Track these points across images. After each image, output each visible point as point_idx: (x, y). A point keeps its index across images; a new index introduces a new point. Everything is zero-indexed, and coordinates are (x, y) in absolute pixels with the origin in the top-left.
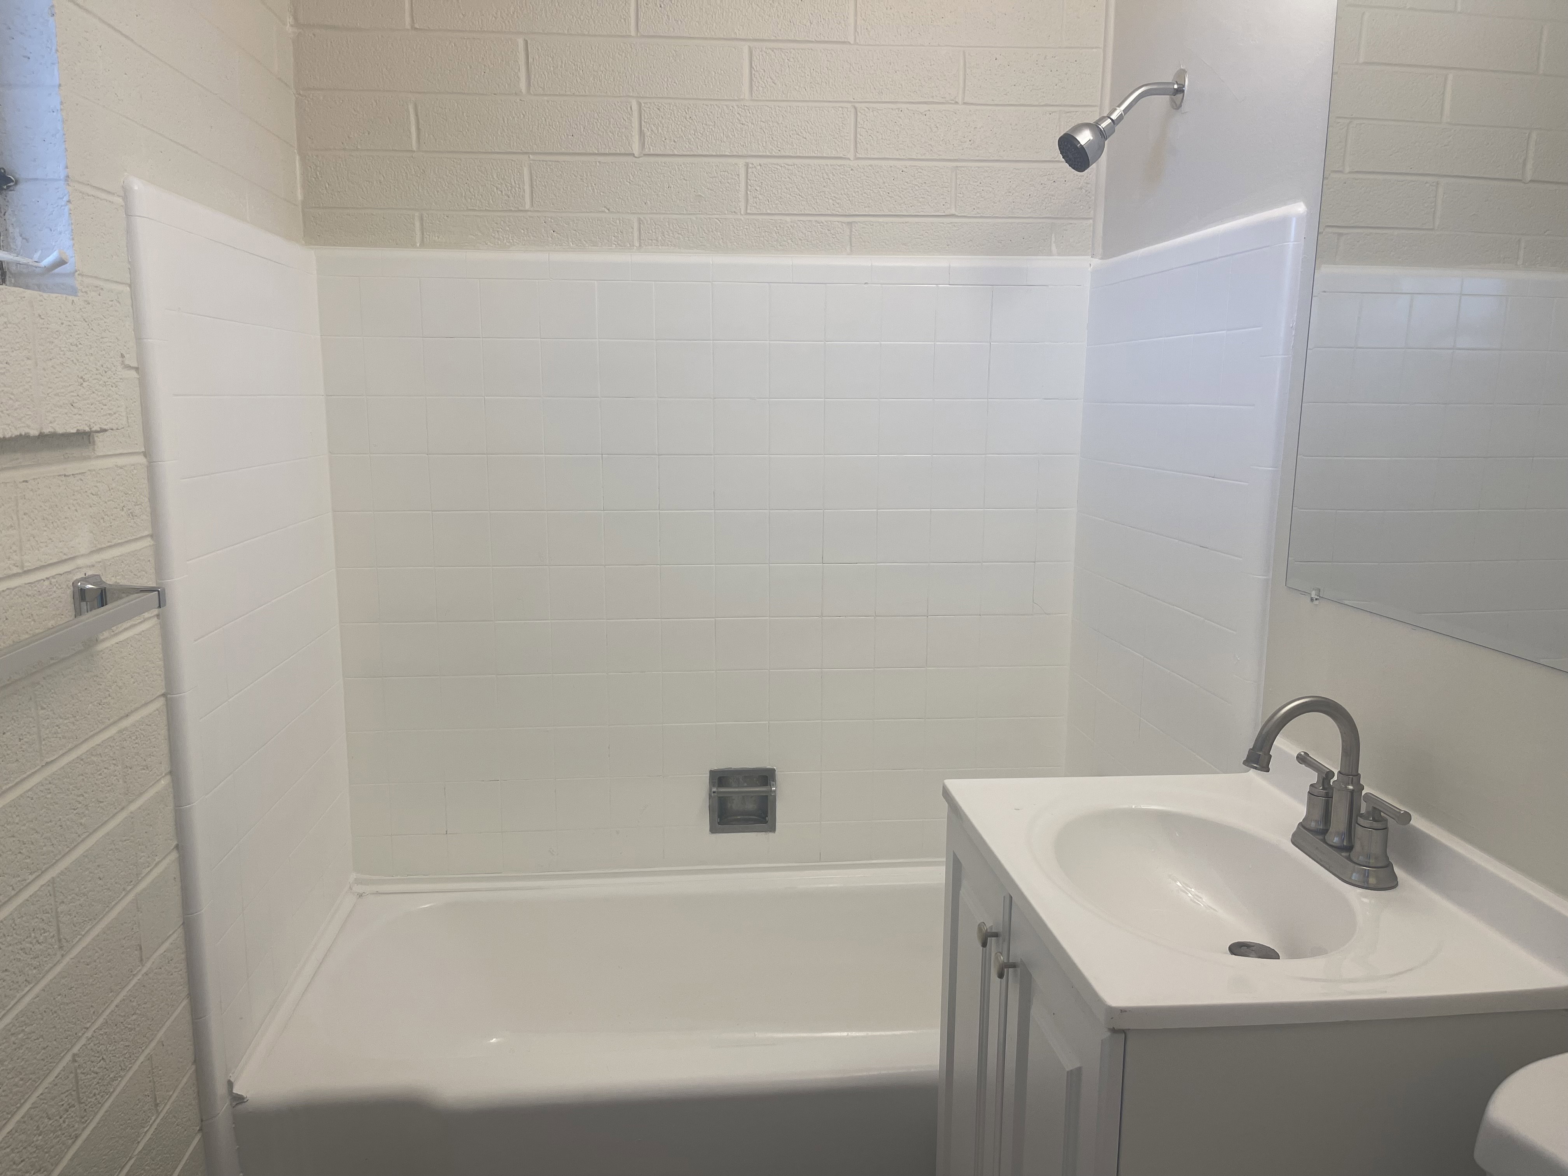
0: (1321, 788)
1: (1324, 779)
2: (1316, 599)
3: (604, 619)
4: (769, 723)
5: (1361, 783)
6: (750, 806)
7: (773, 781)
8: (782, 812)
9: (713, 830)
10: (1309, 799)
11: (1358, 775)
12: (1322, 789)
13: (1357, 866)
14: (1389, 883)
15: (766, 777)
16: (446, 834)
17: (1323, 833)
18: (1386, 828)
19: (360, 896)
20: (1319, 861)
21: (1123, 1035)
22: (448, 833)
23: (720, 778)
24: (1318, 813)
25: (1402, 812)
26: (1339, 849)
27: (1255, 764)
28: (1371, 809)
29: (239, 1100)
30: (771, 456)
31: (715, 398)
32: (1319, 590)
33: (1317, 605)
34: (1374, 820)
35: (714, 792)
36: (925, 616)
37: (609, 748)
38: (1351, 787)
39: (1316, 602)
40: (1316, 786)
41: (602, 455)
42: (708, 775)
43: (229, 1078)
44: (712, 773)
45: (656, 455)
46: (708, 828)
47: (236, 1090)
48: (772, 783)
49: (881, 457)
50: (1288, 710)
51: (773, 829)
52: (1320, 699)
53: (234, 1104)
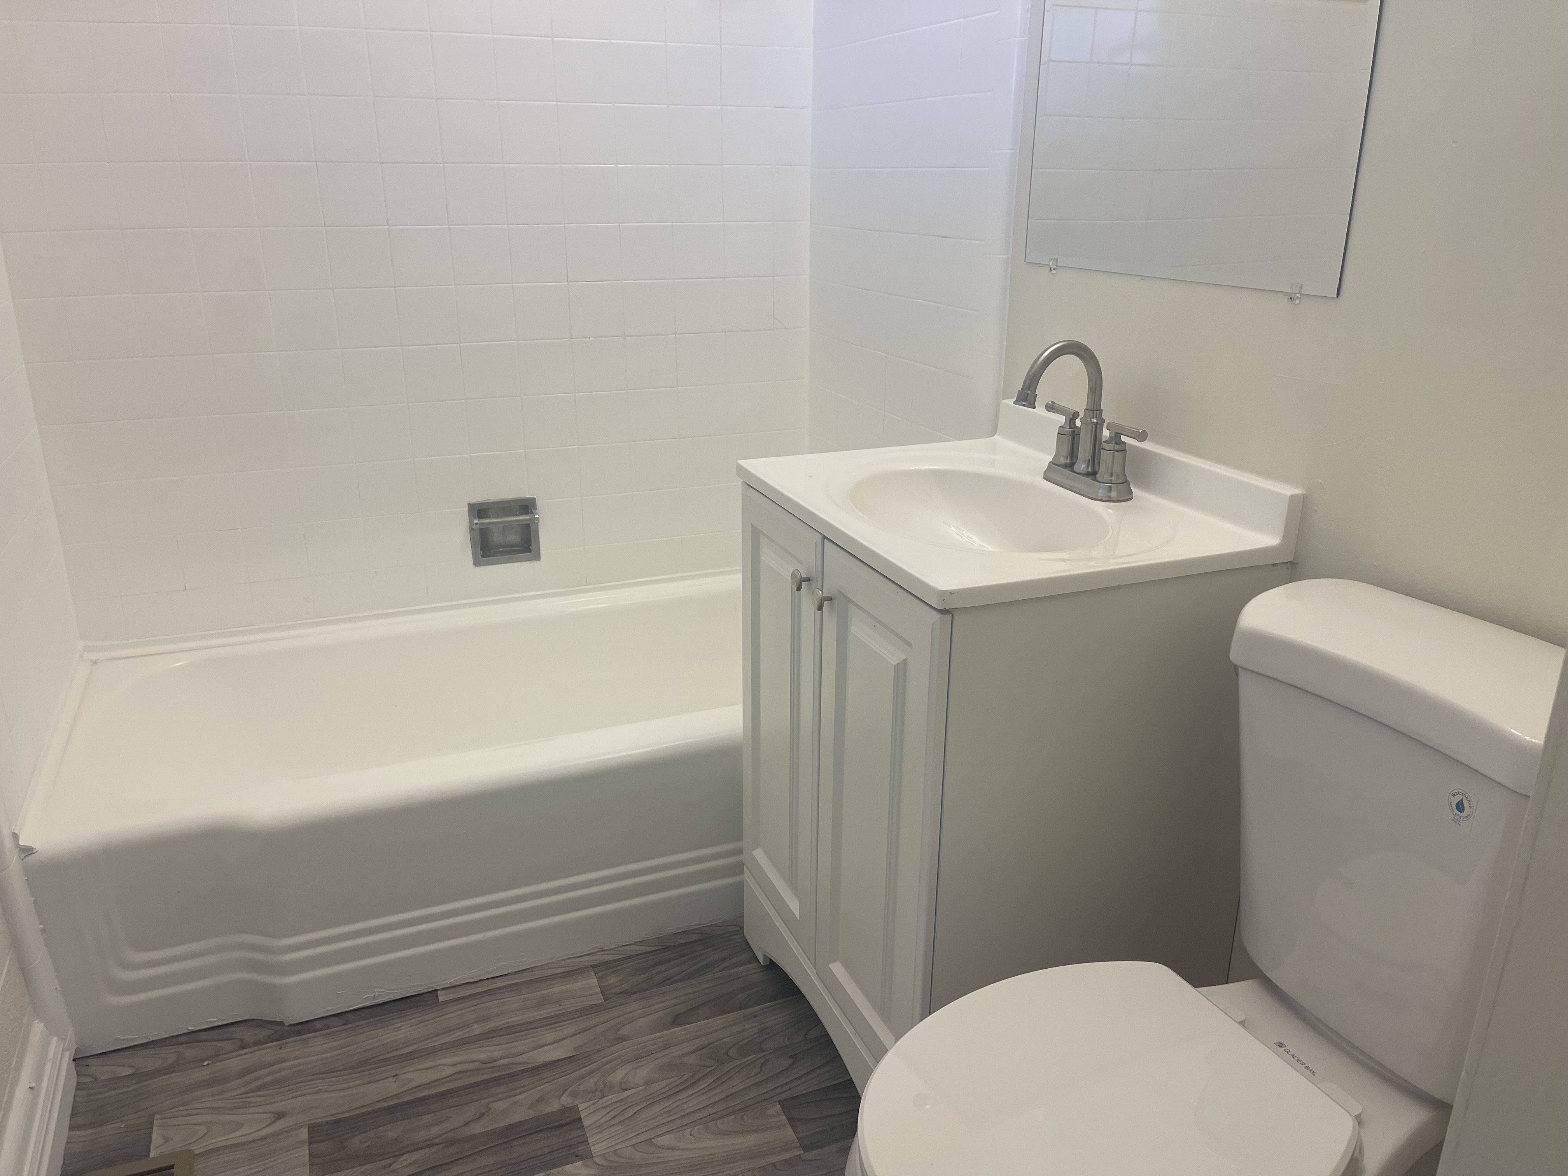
0: (1068, 427)
1: (1071, 419)
2: (1054, 269)
3: (337, 349)
4: (525, 451)
5: (1103, 417)
6: (513, 538)
7: (535, 509)
8: (546, 539)
9: (477, 563)
10: (1058, 439)
11: (1101, 411)
12: (1069, 429)
13: (1102, 485)
14: (1127, 496)
15: (527, 506)
16: (185, 589)
17: (1070, 466)
18: (1124, 450)
19: (95, 663)
20: (1070, 488)
21: (951, 615)
22: (187, 588)
23: (479, 511)
24: (1066, 450)
25: (1141, 431)
26: (1087, 475)
27: (1024, 402)
28: (1113, 435)
29: (27, 851)
30: (505, 165)
31: (438, 99)
32: (1057, 260)
33: (1054, 274)
34: (1116, 443)
35: (476, 524)
36: (673, 335)
37: (358, 487)
38: (1095, 420)
39: (1054, 272)
40: (1065, 426)
41: (316, 162)
42: (467, 509)
43: (13, 831)
44: (471, 506)
45: (378, 162)
46: (471, 560)
47: (23, 842)
48: (534, 511)
49: (619, 167)
50: (1048, 354)
51: (537, 557)
52: (1075, 342)
53: (23, 856)
